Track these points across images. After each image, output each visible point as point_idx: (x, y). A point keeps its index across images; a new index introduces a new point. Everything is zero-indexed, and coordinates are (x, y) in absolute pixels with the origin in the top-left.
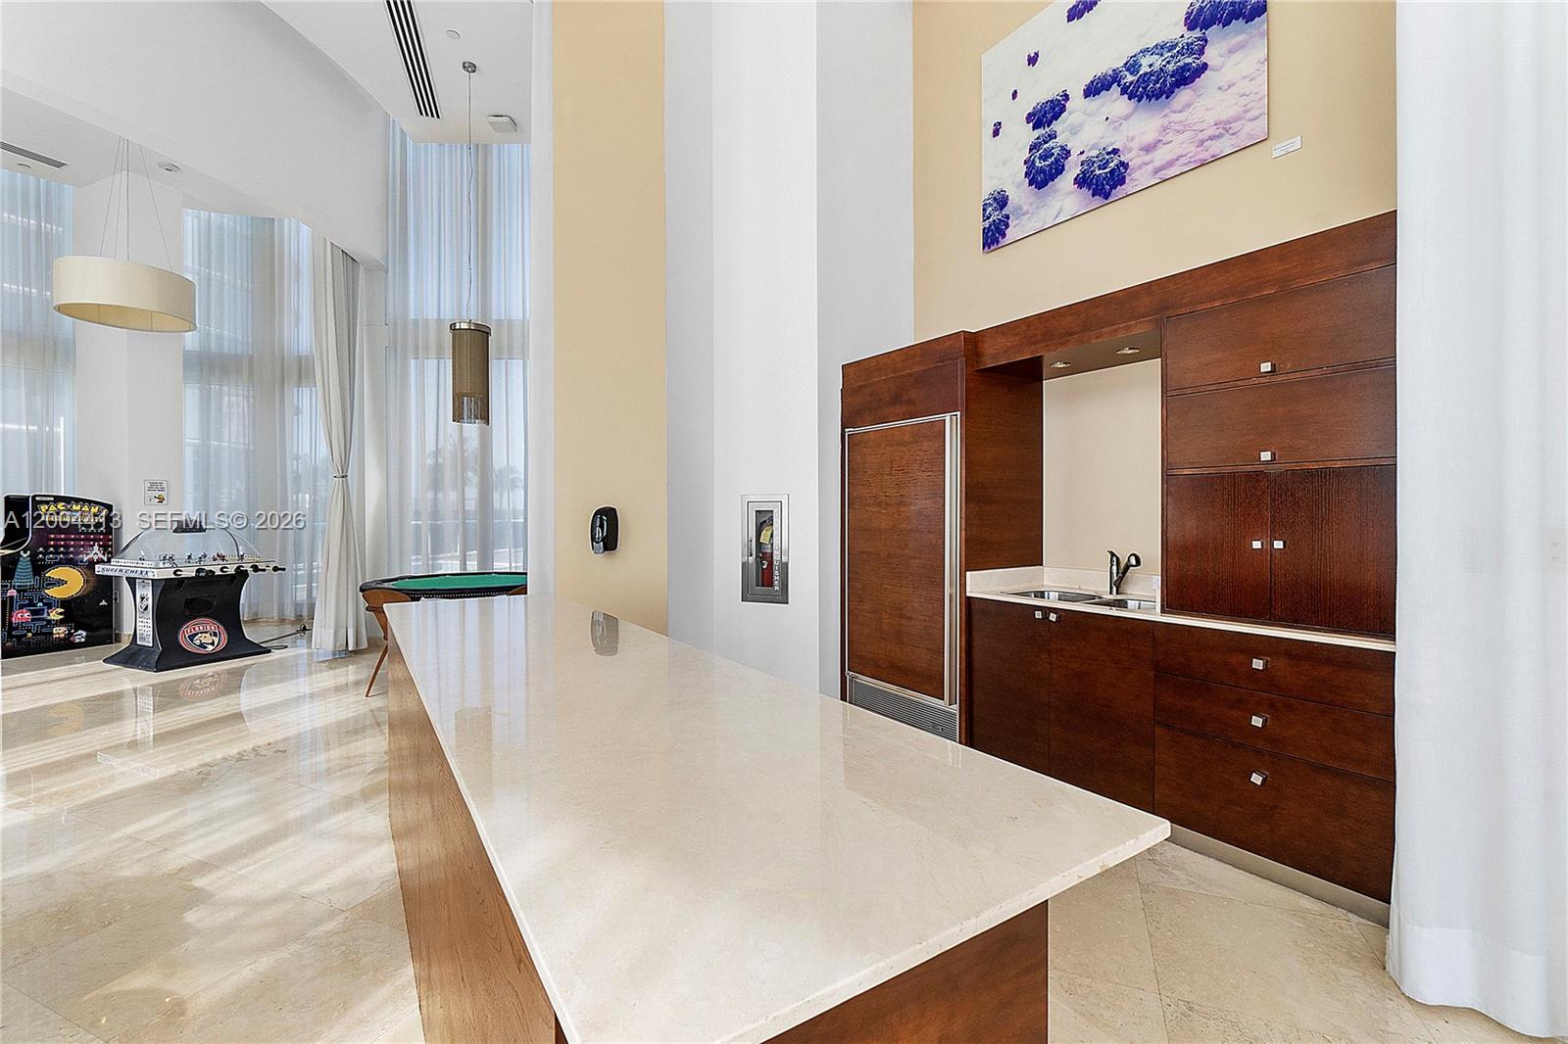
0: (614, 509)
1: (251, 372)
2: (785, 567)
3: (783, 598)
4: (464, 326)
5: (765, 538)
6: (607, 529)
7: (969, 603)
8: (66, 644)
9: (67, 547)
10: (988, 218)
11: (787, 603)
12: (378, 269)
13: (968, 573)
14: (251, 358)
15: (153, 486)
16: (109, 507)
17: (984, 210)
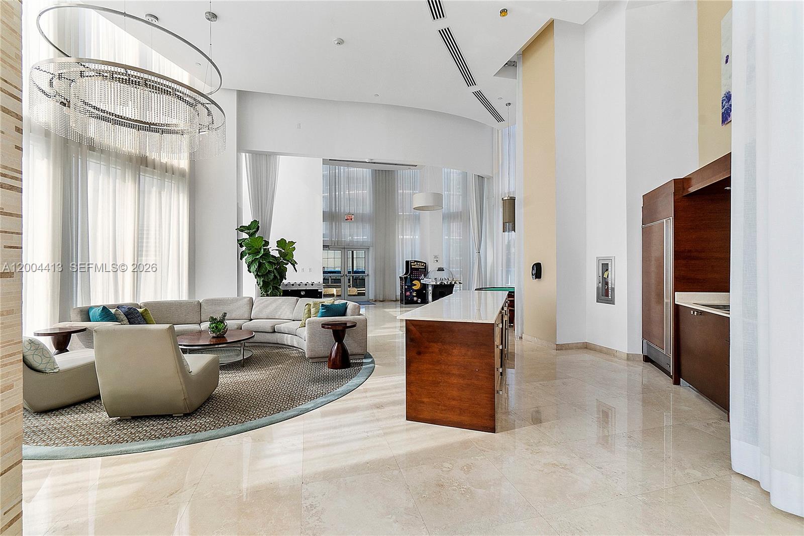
0: (540, 264)
1: (461, 217)
2: (613, 289)
3: (612, 302)
4: (506, 198)
5: (605, 276)
6: (537, 270)
7: (677, 308)
8: (416, 303)
9: (417, 275)
10: (724, 107)
11: (614, 304)
12: (490, 178)
13: (676, 293)
14: (461, 212)
15: (436, 257)
16: (425, 263)
17: (722, 103)
